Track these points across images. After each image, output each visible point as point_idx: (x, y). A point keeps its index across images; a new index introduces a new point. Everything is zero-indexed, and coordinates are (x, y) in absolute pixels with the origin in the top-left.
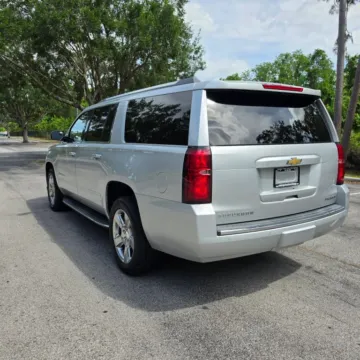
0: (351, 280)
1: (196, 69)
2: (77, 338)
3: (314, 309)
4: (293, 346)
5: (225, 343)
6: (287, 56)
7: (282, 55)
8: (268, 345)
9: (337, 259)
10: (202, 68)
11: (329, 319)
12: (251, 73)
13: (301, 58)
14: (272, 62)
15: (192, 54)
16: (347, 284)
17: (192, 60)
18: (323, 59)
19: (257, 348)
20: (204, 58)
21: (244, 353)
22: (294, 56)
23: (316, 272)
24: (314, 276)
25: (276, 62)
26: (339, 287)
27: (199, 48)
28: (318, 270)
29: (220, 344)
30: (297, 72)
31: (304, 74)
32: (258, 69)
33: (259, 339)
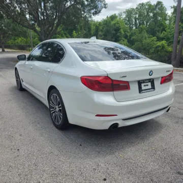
1: (102, 8)
6: (143, 4)
7: (140, 4)
10: (105, 8)
12: (123, 14)
13: (150, 6)
14: (135, 8)
17: (99, 3)
18: (162, 6)
22: (146, 4)
25: (137, 8)
30: (148, 13)
31: (151, 15)
32: (127, 12)
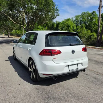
0: (97, 77)
1: (57, 16)
2: (9, 92)
3: (84, 85)
4: (75, 97)
5: (54, 95)
7: (83, 13)
8: (68, 96)
9: (93, 71)
10: (58, 15)
11: (88, 89)
12: (74, 18)
13: (89, 13)
15: (56, 11)
16: (95, 78)
17: (55, 13)
19: (64, 97)
20: (59, 13)
21: (60, 98)
22: (87, 13)
23: (86, 74)
24: (86, 76)
25: (81, 15)
26: (93, 79)
27: (58, 10)
28: (87, 74)
29: (53, 95)
30: (88, 18)
31: (90, 18)
32: (76, 17)
33: (65, 94)
